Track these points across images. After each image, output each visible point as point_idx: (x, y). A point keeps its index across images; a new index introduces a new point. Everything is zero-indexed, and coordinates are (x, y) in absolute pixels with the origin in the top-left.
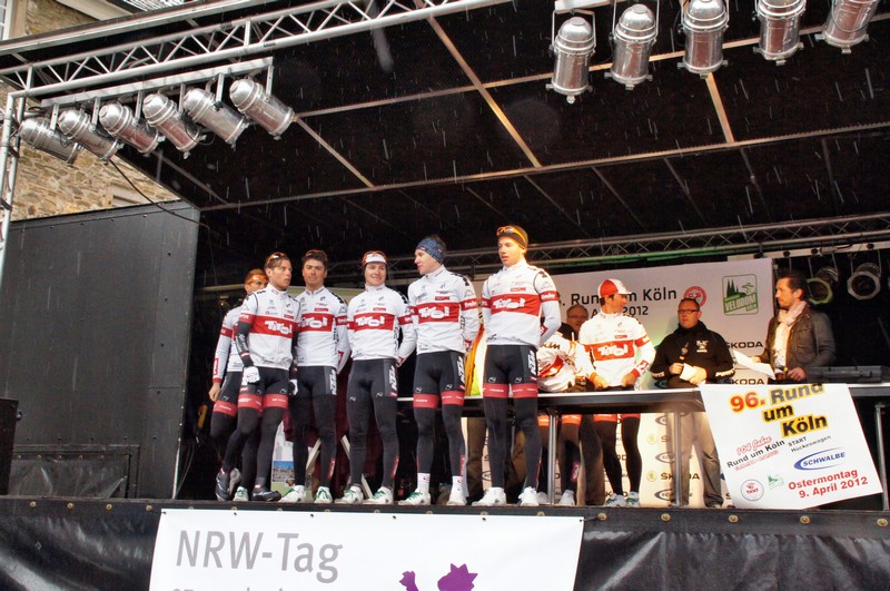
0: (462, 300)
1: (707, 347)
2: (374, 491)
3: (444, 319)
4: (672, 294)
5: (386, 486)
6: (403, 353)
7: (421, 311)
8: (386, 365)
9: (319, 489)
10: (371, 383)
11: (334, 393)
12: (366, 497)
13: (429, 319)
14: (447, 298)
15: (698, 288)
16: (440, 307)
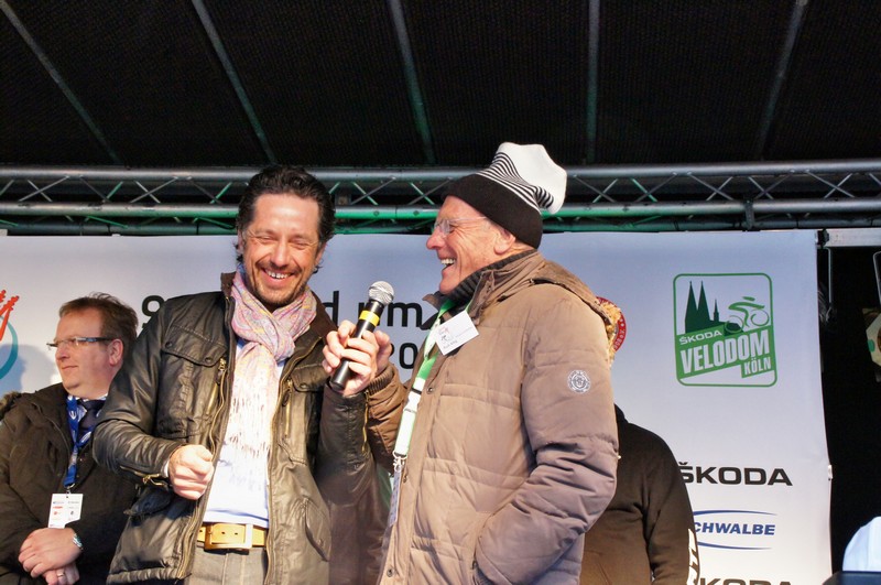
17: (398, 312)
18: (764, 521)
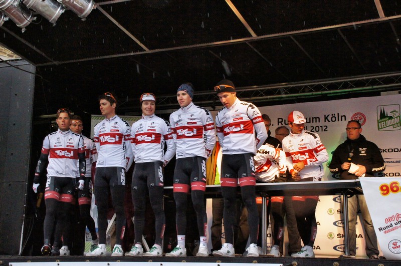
0: (205, 124)
1: (366, 152)
2: (150, 247)
3: (193, 136)
4: (343, 118)
5: (157, 243)
6: (168, 157)
7: (178, 131)
8: (156, 166)
9: (115, 247)
10: (147, 177)
11: (124, 184)
12: (145, 251)
13: (184, 136)
14: (195, 123)
15: (361, 114)
16: (190, 129)
17: (314, 119)
18: (398, 160)
